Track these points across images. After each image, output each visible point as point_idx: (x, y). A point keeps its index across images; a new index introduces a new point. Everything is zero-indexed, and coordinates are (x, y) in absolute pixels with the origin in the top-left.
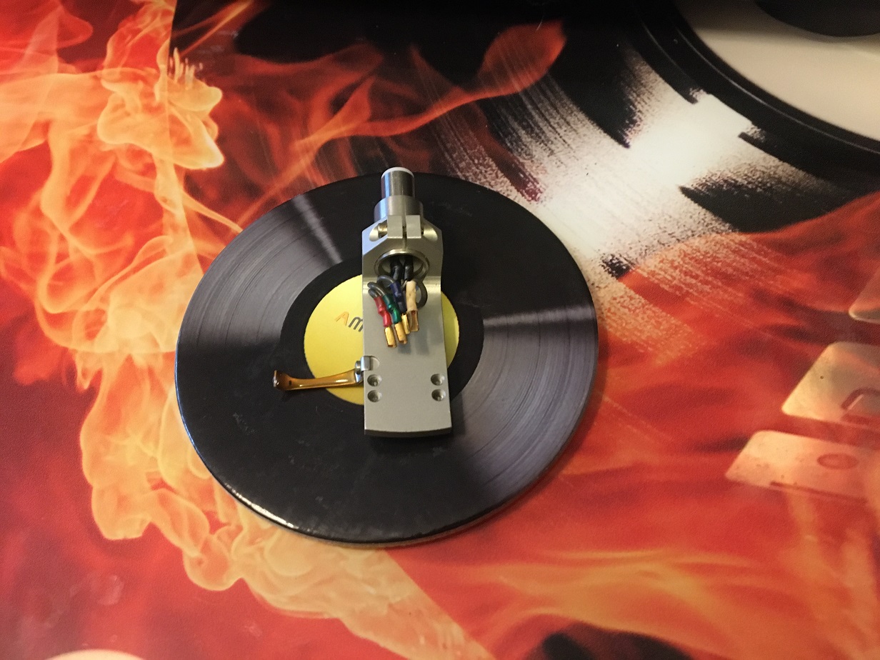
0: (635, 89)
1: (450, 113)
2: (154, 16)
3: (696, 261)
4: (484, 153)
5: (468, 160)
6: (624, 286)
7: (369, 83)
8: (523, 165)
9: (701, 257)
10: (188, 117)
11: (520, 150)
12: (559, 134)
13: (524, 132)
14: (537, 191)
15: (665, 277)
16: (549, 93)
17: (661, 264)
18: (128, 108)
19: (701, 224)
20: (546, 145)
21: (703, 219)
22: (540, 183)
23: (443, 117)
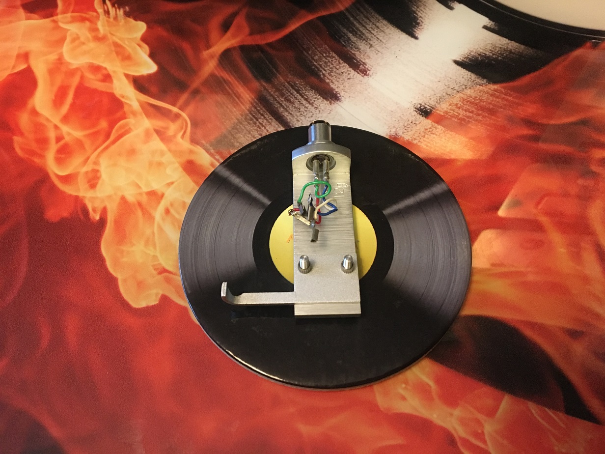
0: (415, 4)
1: (301, 26)
3: (470, 103)
4: (328, 49)
5: (319, 54)
6: (431, 121)
7: (244, 11)
8: (354, 55)
9: (473, 100)
10: (127, 43)
11: (351, 46)
12: (373, 34)
13: (351, 35)
14: (366, 70)
15: (453, 114)
16: (362, 9)
17: (450, 107)
18: (82, 39)
19: (469, 82)
20: (367, 42)
21: (470, 78)
22: (367, 65)
23: (297, 29)
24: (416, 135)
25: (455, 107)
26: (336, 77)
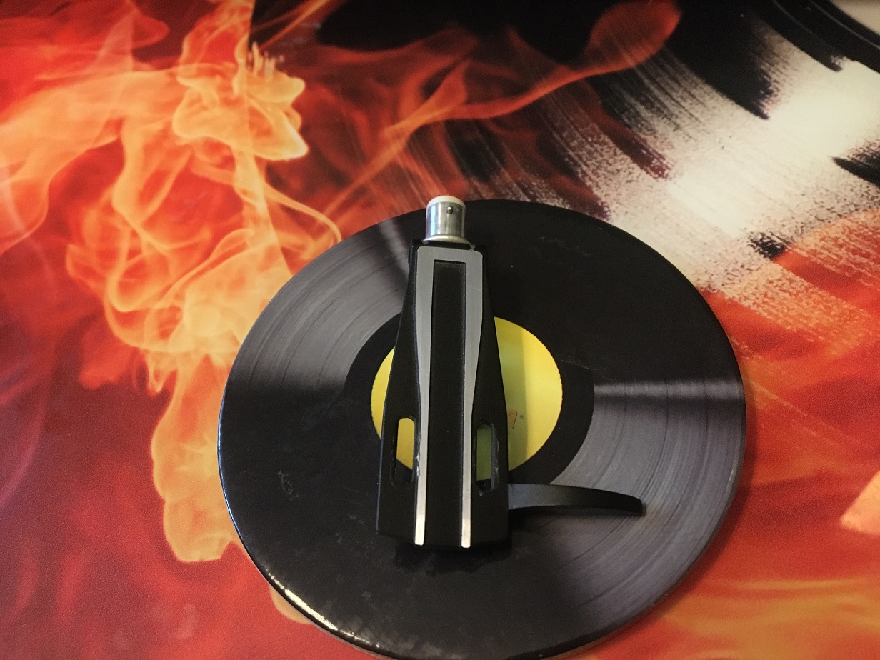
0: (766, 59)
1: (556, 91)
2: (232, 12)
3: (865, 237)
4: (598, 130)
5: (580, 139)
6: (781, 267)
7: (464, 66)
8: (645, 141)
9: (870, 233)
10: (269, 109)
12: (684, 108)
13: (643, 107)
14: (664, 167)
15: (828, 256)
16: (667, 66)
17: (823, 242)
18: (205, 102)
19: (864, 198)
20: (670, 119)
21: (866, 192)
22: (667, 159)
23: (548, 96)
24: (750, 291)
25: (832, 243)
26: (605, 178)
